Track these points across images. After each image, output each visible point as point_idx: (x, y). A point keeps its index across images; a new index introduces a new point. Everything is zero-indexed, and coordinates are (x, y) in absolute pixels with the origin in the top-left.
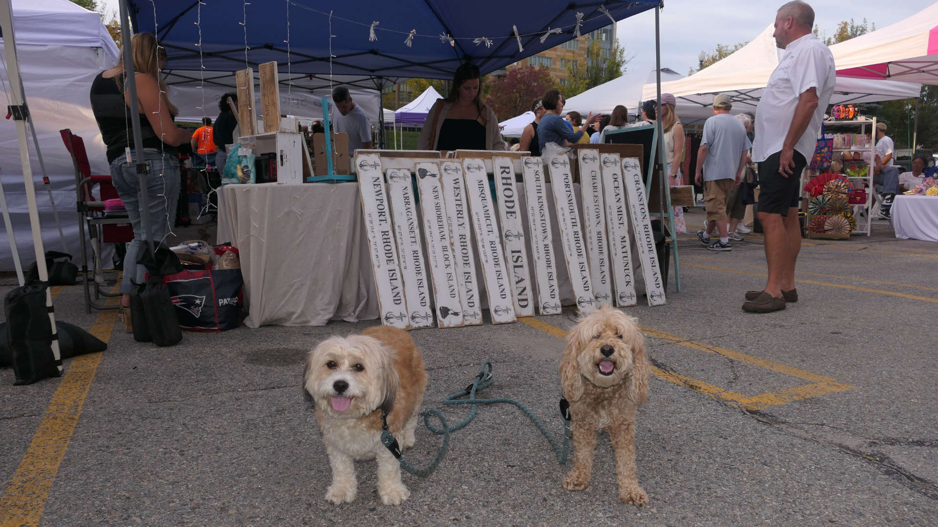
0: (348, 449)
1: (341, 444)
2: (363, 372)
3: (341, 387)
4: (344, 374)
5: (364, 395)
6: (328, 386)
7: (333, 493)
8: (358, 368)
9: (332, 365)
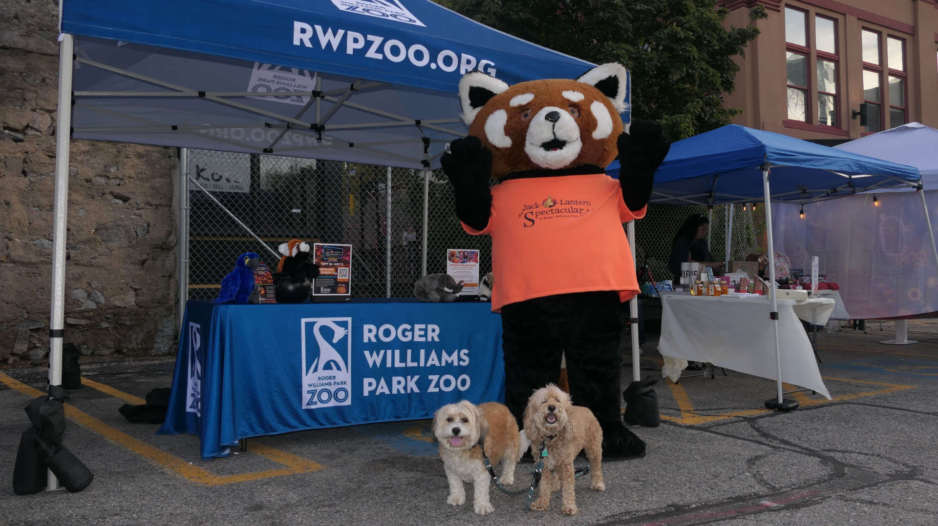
0: (457, 471)
1: (453, 467)
2: (467, 423)
3: (456, 431)
4: (457, 424)
5: (469, 436)
6: (449, 432)
7: (450, 500)
8: (465, 420)
9: (450, 420)
